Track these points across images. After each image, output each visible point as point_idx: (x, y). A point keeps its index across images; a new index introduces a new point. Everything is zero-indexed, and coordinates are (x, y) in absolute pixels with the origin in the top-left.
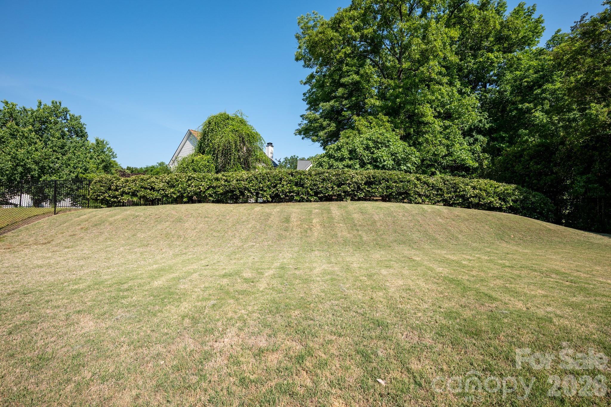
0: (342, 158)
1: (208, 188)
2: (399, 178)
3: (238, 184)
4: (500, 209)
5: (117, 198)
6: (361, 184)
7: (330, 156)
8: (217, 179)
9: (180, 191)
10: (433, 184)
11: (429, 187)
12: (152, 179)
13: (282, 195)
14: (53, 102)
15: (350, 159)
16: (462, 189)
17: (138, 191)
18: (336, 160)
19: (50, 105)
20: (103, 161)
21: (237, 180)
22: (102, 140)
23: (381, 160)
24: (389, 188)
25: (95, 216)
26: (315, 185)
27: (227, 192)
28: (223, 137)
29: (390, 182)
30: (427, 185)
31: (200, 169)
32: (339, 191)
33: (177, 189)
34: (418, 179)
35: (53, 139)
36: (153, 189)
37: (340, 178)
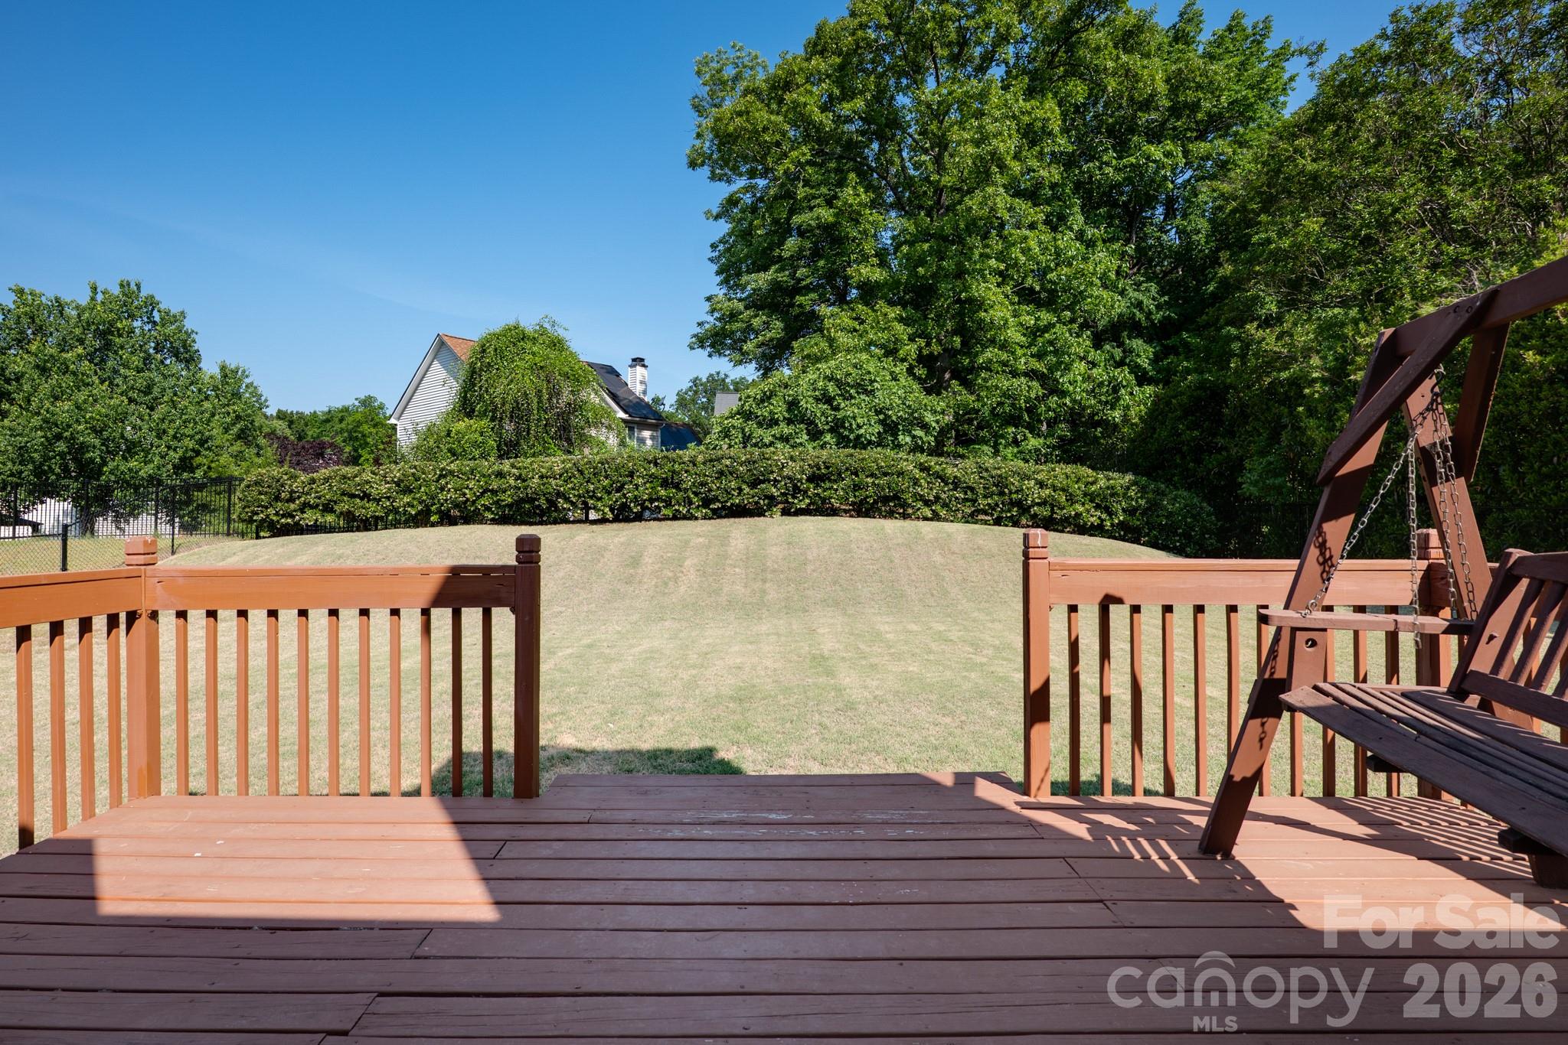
0: (771, 420)
1: (482, 494)
2: (879, 468)
3: (544, 484)
4: (1097, 530)
5: (293, 517)
6: (800, 480)
7: (747, 416)
8: (500, 475)
9: (424, 501)
10: (955, 477)
11: (946, 484)
12: (364, 475)
13: (635, 506)
14: (122, 285)
15: (790, 422)
16: (1014, 489)
17: (335, 502)
18: (760, 425)
19: (116, 291)
20: (238, 418)
21: (541, 477)
22: (233, 367)
23: (851, 425)
24: (860, 489)
25: (256, 557)
26: (703, 484)
27: (522, 501)
28: (512, 381)
29: (862, 476)
30: (943, 481)
31: (464, 451)
32: (753, 497)
33: (418, 496)
34: (924, 468)
35: (127, 373)
36: (366, 496)
37: (755, 469)
